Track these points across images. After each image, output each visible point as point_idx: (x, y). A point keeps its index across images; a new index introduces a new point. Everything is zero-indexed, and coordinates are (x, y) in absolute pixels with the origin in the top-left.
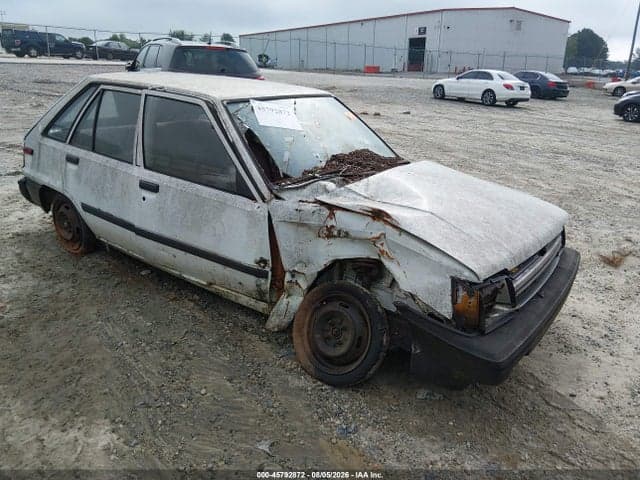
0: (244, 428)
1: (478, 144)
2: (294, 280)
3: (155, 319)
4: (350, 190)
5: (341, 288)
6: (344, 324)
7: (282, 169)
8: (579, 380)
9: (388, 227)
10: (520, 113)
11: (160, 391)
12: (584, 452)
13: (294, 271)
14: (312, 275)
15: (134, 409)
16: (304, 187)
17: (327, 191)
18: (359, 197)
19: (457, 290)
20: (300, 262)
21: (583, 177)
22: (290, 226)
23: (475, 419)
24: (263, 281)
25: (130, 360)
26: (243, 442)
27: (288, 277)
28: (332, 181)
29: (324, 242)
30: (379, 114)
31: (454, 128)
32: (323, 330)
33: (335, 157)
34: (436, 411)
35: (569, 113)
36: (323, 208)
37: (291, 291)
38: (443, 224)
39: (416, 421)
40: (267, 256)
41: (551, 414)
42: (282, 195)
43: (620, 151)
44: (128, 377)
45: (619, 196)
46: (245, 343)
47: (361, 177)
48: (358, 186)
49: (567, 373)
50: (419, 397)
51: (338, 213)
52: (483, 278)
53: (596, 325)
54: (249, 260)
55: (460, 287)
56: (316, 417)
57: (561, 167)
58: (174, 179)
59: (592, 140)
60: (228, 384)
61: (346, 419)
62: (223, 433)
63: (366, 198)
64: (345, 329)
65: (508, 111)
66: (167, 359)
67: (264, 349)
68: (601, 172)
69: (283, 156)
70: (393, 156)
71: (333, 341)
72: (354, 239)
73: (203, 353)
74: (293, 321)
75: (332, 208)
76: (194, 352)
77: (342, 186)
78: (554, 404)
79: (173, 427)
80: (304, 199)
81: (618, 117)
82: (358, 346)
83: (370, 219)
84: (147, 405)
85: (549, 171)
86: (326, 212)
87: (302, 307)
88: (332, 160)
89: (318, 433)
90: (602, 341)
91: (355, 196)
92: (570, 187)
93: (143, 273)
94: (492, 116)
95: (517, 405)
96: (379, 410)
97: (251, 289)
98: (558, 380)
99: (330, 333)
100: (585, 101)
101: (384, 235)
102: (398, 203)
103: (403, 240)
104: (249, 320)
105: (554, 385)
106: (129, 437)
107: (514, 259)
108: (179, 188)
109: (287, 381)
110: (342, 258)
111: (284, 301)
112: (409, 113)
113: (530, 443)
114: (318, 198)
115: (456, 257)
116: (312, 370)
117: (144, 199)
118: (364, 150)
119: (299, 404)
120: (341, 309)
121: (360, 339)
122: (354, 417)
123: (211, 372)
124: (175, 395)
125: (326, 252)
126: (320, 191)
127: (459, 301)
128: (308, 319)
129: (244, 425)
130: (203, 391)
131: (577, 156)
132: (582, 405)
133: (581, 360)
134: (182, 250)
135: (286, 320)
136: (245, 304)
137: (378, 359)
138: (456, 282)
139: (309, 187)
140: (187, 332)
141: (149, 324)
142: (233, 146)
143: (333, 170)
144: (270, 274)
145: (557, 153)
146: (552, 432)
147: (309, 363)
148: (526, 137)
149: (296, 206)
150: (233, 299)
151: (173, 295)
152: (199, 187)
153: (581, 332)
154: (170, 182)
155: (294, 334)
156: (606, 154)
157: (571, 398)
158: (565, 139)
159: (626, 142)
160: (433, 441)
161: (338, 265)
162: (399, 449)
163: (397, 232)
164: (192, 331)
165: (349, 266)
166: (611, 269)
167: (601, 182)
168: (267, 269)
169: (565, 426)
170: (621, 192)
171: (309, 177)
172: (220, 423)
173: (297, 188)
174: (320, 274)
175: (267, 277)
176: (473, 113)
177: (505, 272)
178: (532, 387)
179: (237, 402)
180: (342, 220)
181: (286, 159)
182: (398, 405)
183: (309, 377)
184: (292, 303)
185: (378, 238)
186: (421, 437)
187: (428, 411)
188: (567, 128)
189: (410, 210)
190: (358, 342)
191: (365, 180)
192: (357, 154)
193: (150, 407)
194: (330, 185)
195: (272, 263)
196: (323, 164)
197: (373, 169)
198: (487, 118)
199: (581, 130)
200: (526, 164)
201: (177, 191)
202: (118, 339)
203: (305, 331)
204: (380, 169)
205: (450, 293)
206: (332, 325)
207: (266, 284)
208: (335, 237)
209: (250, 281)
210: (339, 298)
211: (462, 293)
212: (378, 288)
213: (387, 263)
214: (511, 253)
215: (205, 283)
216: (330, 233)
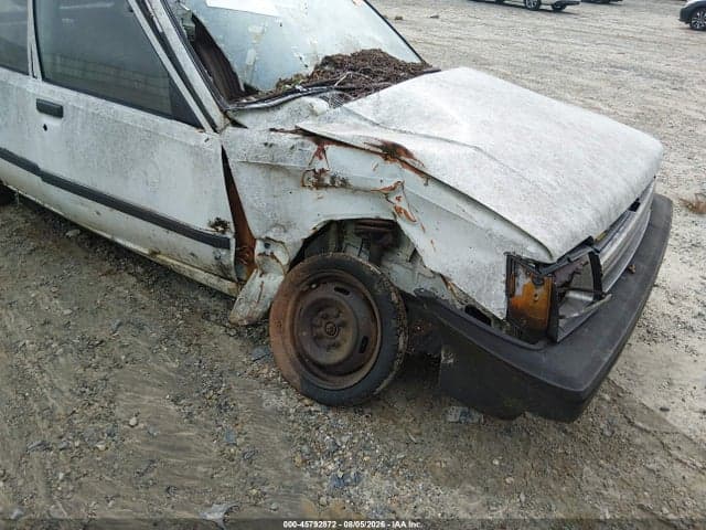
0: (187, 483)
1: (522, 55)
2: (269, 252)
3: (76, 304)
4: (350, 112)
5: (338, 264)
6: (342, 318)
7: (243, 78)
8: (670, 384)
9: (408, 172)
10: (569, 19)
11: (70, 421)
12: (689, 504)
13: (268, 238)
14: (294, 244)
15: (26, 453)
16: (278, 106)
17: (313, 113)
18: (363, 123)
19: (516, 275)
20: (276, 225)
21: (648, 97)
22: (258, 171)
23: (531, 453)
24: (224, 252)
25: (31, 370)
26: (184, 508)
27: (259, 247)
28: (323, 98)
29: (311, 194)
30: (401, 18)
31: (492, 36)
32: (313, 326)
33: (328, 60)
34: (474, 443)
35: (625, 19)
36: (307, 141)
37: (266, 268)
38: (495, 165)
39: (445, 460)
40: (227, 216)
41: (638, 441)
42: (241, 120)
43: (689, 66)
44: (26, 398)
45: (694, 120)
46: (204, 339)
47: (368, 91)
48: (362, 105)
49: (653, 373)
50: (451, 418)
51: (331, 149)
52: (557, 254)
53: (685, 298)
54: (201, 223)
55: (521, 270)
56: (298, 460)
57: (621, 85)
58: (82, 96)
59: (655, 52)
60: (172, 407)
61: (343, 461)
62: (155, 493)
63: (374, 124)
64: (344, 324)
65: (554, 16)
66: (86, 367)
67: (231, 346)
68: (669, 91)
69: (244, 57)
70: (417, 61)
71: (327, 342)
72: (356, 190)
73: (140, 356)
74: (269, 310)
75: (320, 140)
76: (127, 356)
77: (339, 105)
78: (640, 424)
79: (80, 484)
80: (279, 127)
81: (683, 24)
82: (362, 350)
83: (379, 159)
84: (45, 446)
85: (608, 90)
86: (312, 147)
87: (283, 291)
88: (323, 64)
89: (300, 488)
90: (695, 323)
91: (356, 120)
92: (635, 110)
93: (70, 234)
94: (538, 22)
95: (589, 428)
96: (392, 443)
97: (209, 263)
98: (641, 384)
99: (322, 329)
100: (643, 6)
101: (402, 185)
102: (423, 132)
103: (432, 193)
104: (213, 304)
105: (637, 393)
106: (10, 504)
107: (601, 219)
108: (90, 110)
109: (259, 400)
110: (339, 218)
111: (255, 282)
112: (437, 17)
113: (611, 490)
114: (301, 125)
115: (515, 222)
116: (296, 381)
117: (45, 128)
118: (375, 50)
119: (275, 437)
120: (337, 296)
121: (366, 339)
122: (355, 456)
123: (148, 388)
124: (90, 428)
125: (316, 210)
126: (305, 112)
127: (519, 292)
128: (290, 308)
129: (189, 478)
130: (133, 421)
131: (639, 71)
132: (679, 425)
133: (670, 353)
134: (106, 205)
135: (260, 309)
136: (204, 282)
137: (391, 370)
138: (513, 262)
139: (286, 108)
140: (119, 325)
141: (68, 312)
142: (162, 38)
143: (325, 80)
144: (233, 242)
145: (615, 67)
146: (642, 472)
147: (294, 373)
148: (577, 47)
149: (265, 138)
150: (187, 274)
151: (107, 266)
152: (117, 107)
153: (668, 309)
154: (78, 100)
155: (272, 330)
156: (673, 69)
157: (663, 414)
158: (623, 50)
159: (695, 55)
160: (470, 493)
161: (333, 230)
162: (420, 510)
163: (420, 180)
164: (129, 322)
165: (351, 229)
166: (695, 218)
167: (671, 104)
168: (229, 235)
169: (658, 461)
170: (694, 115)
171: (287, 91)
172: (152, 475)
173: (267, 109)
174: (307, 242)
175: (228, 248)
176: (515, 18)
177: (588, 242)
178: (607, 397)
179: (181, 438)
180: (336, 160)
181: (249, 61)
182: (420, 434)
183: (292, 392)
184: (268, 283)
185: (393, 189)
186: (454, 486)
187: (462, 441)
188: (624, 37)
189: (443, 143)
190: (363, 345)
191: (374, 96)
192: (363, 56)
193: (50, 449)
194: (320, 104)
195: (235, 225)
196: (310, 70)
197: (387, 79)
198: (530, 24)
199: (641, 40)
200: (580, 80)
201: (87, 114)
202: (20, 337)
203: (287, 324)
204: (398, 80)
205: (504, 279)
206: (326, 317)
207: (229, 257)
208: (327, 186)
209: (206, 252)
210: (335, 279)
211: (523, 281)
212: (392, 261)
213: (405, 227)
214: (597, 211)
215: (146, 252)
216: (319, 181)
